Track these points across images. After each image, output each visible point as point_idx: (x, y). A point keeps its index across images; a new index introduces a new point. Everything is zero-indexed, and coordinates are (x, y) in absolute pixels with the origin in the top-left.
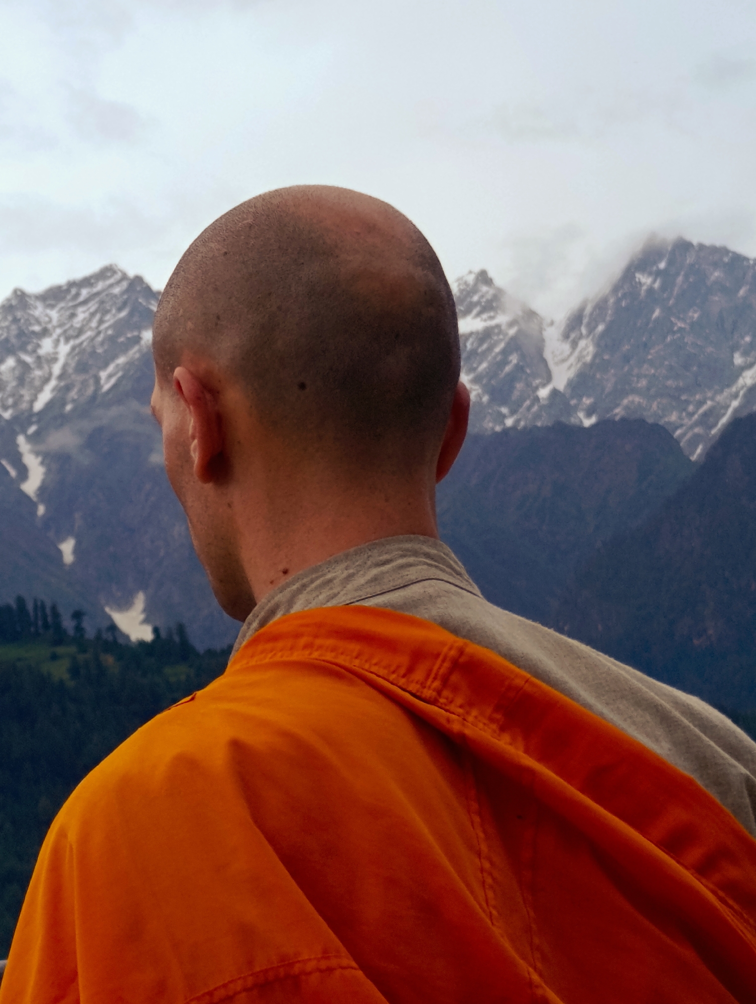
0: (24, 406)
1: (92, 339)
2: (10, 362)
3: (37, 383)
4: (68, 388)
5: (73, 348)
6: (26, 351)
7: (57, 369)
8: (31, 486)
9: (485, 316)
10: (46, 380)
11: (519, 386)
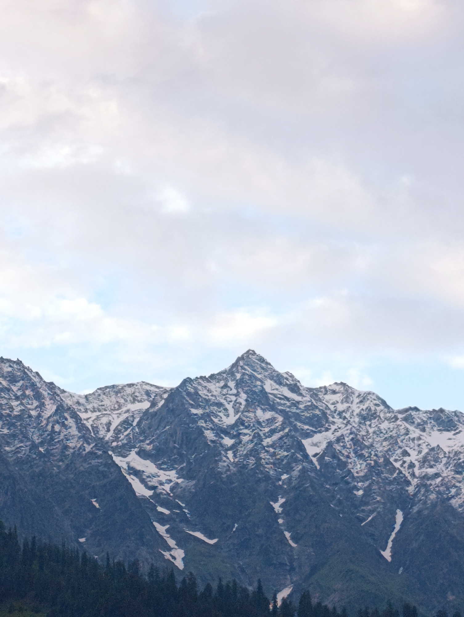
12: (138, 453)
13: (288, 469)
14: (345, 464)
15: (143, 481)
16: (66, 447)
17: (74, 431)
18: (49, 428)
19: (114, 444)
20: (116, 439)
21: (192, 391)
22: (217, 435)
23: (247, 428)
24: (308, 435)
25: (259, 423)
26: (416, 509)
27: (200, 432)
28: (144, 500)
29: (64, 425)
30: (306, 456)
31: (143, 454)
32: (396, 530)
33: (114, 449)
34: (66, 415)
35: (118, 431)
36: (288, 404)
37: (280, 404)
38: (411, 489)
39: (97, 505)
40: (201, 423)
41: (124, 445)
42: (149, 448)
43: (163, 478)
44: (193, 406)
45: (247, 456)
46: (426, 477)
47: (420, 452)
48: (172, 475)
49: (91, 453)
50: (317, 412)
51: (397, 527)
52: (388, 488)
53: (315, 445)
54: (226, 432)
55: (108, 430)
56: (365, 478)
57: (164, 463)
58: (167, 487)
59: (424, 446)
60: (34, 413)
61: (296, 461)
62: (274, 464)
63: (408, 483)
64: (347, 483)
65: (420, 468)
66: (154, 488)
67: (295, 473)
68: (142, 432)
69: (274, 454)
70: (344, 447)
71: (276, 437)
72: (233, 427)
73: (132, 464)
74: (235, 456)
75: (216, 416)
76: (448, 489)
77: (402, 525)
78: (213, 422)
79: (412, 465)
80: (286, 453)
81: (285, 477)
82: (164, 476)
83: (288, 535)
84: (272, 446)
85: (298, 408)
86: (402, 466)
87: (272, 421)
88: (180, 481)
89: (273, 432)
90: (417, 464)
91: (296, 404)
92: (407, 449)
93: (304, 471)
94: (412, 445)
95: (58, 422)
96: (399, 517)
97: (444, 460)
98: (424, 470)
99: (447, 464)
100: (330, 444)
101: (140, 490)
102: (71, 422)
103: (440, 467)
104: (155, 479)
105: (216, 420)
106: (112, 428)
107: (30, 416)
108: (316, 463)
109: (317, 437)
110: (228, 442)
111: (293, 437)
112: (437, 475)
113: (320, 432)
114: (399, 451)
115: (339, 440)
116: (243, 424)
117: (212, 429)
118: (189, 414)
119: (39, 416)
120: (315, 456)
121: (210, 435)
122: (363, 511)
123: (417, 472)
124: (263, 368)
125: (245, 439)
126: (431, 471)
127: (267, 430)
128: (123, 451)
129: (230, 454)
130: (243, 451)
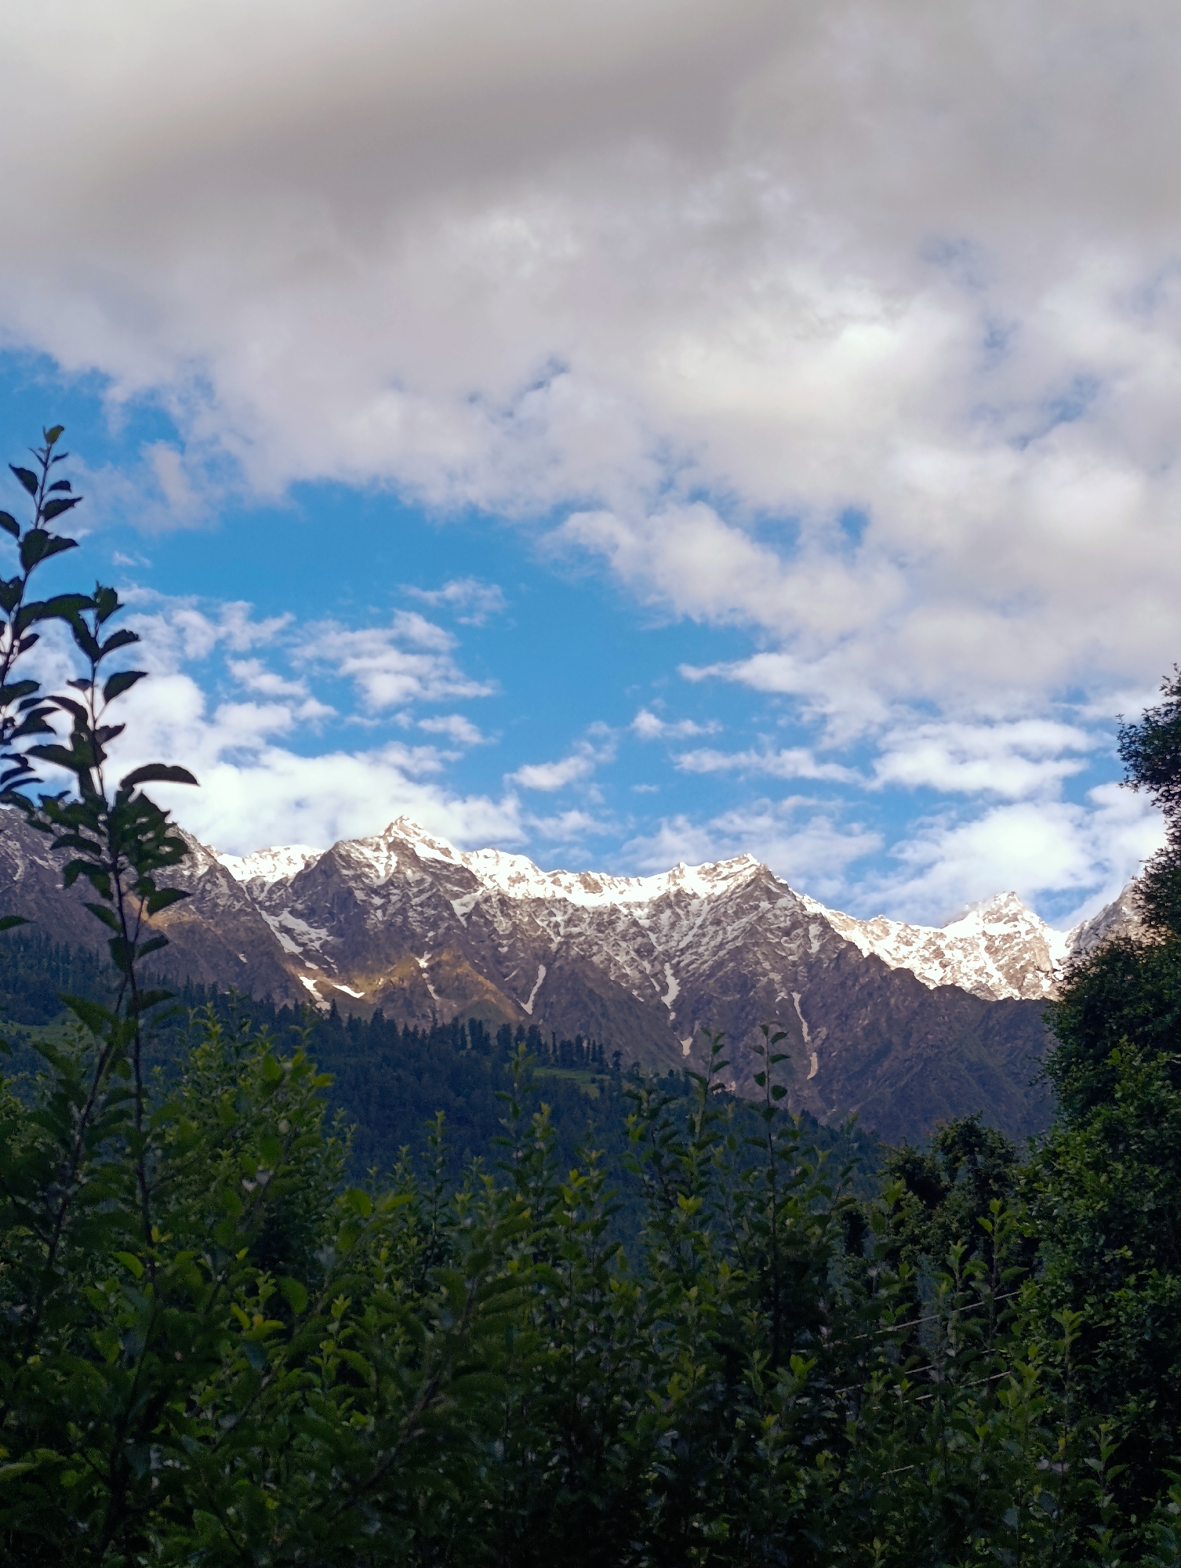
0: (673, 944)
1: (726, 903)
2: (668, 912)
3: (684, 929)
4: (704, 935)
5: (712, 909)
6: (680, 907)
7: (699, 921)
8: (668, 1000)
9: (1012, 923)
10: (692, 928)
11: (1029, 976)
12: (291, 913)
13: (434, 926)
14: (492, 923)
15: (293, 939)
16: (216, 905)
17: (225, 889)
18: (200, 886)
19: (267, 904)
20: (270, 899)
21: (344, 853)
22: (367, 895)
23: (396, 888)
24: (457, 896)
25: (409, 884)
26: (557, 964)
27: (350, 892)
28: (292, 956)
29: (215, 884)
30: (453, 915)
31: (294, 913)
32: (538, 985)
33: (267, 909)
34: (218, 874)
35: (271, 892)
36: (439, 866)
37: (431, 867)
38: (554, 946)
39: (244, 960)
40: (352, 884)
41: (277, 904)
42: (299, 907)
43: (313, 936)
44: (344, 867)
45: (394, 915)
46: (569, 936)
47: (565, 913)
48: (323, 933)
49: (241, 910)
50: (467, 875)
51: (540, 981)
52: (532, 945)
53: (464, 905)
54: (375, 891)
55: (262, 891)
56: (510, 936)
57: (316, 922)
58: (317, 945)
59: (569, 907)
60: (186, 873)
61: (442, 919)
62: (421, 922)
63: (551, 940)
64: (493, 941)
65: (566, 927)
66: (303, 945)
67: (441, 931)
68: (295, 892)
69: (422, 913)
70: (491, 907)
71: (424, 897)
72: (382, 887)
73: (284, 923)
74: (384, 915)
75: (367, 877)
76: (590, 947)
77: (545, 979)
78: (363, 882)
79: (557, 925)
80: (433, 912)
81: (431, 934)
82: (314, 933)
83: (431, 988)
84: (421, 905)
85: (448, 871)
86: (548, 925)
87: (422, 881)
88: (329, 939)
89: (421, 892)
90: (562, 924)
91: (447, 866)
92: (554, 910)
93: (448, 929)
94: (558, 905)
95: (209, 881)
96: (542, 971)
97: (588, 920)
98: (569, 929)
99: (591, 924)
100: (477, 904)
101: (289, 946)
102: (222, 881)
103: (584, 926)
104: (306, 937)
105: (367, 881)
106: (266, 889)
107: (182, 876)
108: (464, 923)
109: (466, 898)
110: (377, 901)
111: (440, 896)
112: (580, 934)
113: (469, 893)
114: (546, 912)
115: (487, 900)
116: (393, 885)
117: (362, 889)
118: (340, 875)
119: (192, 876)
120: (463, 915)
121: (360, 895)
122: (508, 967)
123: (562, 931)
124: (415, 833)
125: (394, 898)
126: (575, 930)
127: (416, 890)
128: (274, 911)
129: (379, 913)
130: (391, 910)
